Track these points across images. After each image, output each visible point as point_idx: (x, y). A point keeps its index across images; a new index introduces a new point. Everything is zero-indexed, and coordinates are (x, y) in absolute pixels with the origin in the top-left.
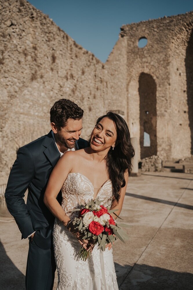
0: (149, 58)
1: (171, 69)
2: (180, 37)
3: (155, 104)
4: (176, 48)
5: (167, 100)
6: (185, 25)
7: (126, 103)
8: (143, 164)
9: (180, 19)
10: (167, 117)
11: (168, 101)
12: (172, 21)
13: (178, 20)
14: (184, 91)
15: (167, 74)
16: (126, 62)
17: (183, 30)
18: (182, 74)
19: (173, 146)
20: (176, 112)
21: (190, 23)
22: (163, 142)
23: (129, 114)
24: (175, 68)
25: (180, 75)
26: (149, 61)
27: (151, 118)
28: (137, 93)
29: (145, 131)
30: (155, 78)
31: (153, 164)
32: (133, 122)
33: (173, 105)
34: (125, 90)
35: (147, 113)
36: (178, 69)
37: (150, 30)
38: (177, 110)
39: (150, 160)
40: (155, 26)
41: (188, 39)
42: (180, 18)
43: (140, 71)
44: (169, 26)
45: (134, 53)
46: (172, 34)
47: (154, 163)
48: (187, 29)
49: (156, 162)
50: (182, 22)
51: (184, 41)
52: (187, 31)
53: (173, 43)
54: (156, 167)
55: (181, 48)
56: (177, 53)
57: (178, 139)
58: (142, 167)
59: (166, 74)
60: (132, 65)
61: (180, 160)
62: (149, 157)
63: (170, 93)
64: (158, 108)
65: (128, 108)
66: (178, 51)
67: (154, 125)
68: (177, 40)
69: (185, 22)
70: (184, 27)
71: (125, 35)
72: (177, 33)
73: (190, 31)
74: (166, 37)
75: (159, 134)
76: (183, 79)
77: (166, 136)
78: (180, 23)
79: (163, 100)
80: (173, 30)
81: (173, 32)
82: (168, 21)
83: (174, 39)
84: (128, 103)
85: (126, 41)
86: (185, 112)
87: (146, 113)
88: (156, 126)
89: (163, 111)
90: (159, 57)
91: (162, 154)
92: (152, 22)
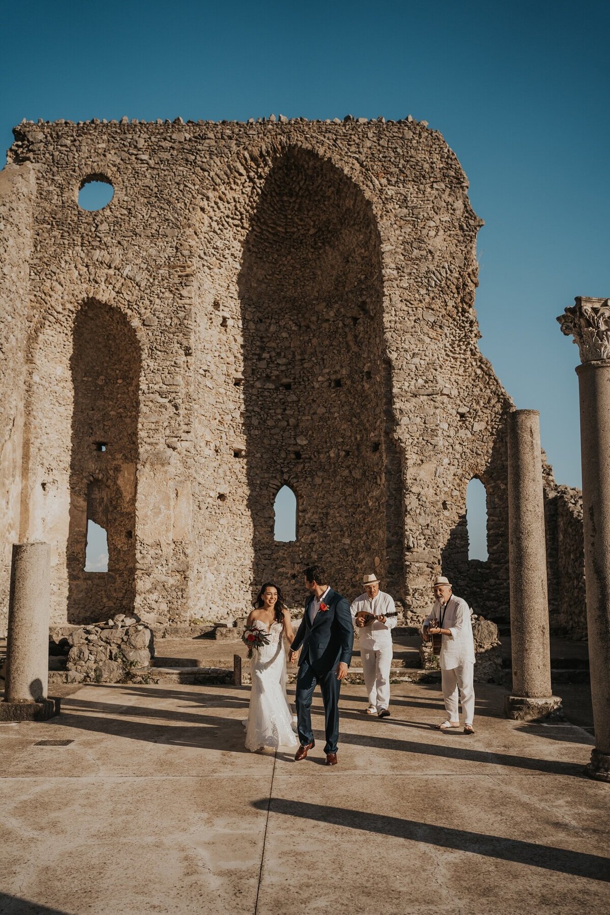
0: (117, 251)
1: (196, 300)
2: (230, 195)
3: (135, 419)
4: (215, 232)
5: (176, 407)
6: (246, 159)
7: (21, 405)
8: (74, 652)
9: (230, 138)
10: (175, 465)
11: (182, 412)
12: (204, 138)
13: (223, 138)
14: (237, 383)
15: (182, 314)
16: (27, 253)
17: (241, 175)
18: (230, 322)
19: (192, 574)
20: (209, 452)
21: (261, 155)
22: (156, 557)
23: (33, 450)
24: (210, 299)
25: (224, 324)
26: (117, 262)
27: (117, 469)
28: (68, 374)
29: (92, 515)
30: (136, 323)
31: (115, 650)
32: (48, 479)
33: (198, 427)
34: (21, 355)
35: (104, 449)
36: (216, 305)
37: (124, 155)
38: (212, 446)
39: (106, 633)
40: (141, 143)
41: (252, 208)
42: (228, 132)
43: (82, 291)
44: (190, 152)
45: (60, 223)
46: (202, 181)
47: (119, 647)
48: (252, 174)
49: (128, 642)
50: (234, 148)
51: (241, 214)
52: (251, 180)
53: (203, 210)
54: (128, 664)
55: (229, 233)
56: (216, 248)
57: (211, 550)
58: (70, 665)
59: (176, 312)
60: (53, 268)
61: (217, 626)
62: (102, 624)
63: (188, 384)
64: (142, 434)
65: (27, 425)
66: (219, 244)
67: (127, 497)
68: (216, 203)
69: (245, 149)
70: (242, 165)
71: (31, 155)
72: (218, 181)
73: (261, 183)
74: (182, 187)
75: (145, 531)
76: (235, 340)
77: (171, 536)
78: (229, 148)
79: (163, 406)
80: (206, 166)
81: (206, 174)
82: (188, 136)
83: (208, 199)
84: (28, 405)
85: (32, 177)
86: (237, 454)
87: (100, 449)
88: (134, 500)
89: (162, 446)
90: (153, 252)
91: (154, 605)
92: (132, 127)
